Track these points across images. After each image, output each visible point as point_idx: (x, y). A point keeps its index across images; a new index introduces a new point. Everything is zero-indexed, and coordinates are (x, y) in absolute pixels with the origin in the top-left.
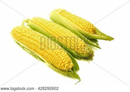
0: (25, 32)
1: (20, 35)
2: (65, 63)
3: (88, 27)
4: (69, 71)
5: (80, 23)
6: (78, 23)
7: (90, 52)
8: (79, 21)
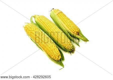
0: (33, 31)
1: (30, 32)
2: (57, 56)
3: (74, 30)
4: (58, 61)
5: (69, 26)
6: (68, 26)
7: (73, 48)
8: (69, 25)
